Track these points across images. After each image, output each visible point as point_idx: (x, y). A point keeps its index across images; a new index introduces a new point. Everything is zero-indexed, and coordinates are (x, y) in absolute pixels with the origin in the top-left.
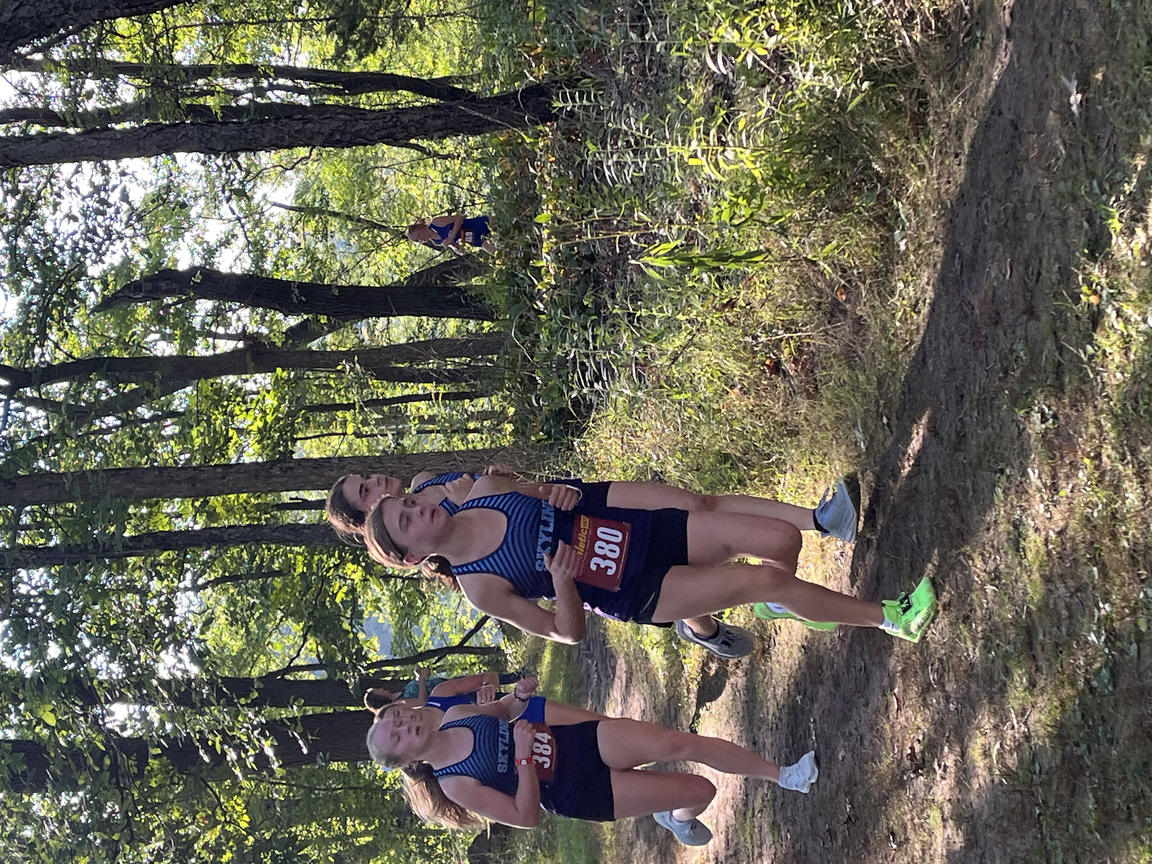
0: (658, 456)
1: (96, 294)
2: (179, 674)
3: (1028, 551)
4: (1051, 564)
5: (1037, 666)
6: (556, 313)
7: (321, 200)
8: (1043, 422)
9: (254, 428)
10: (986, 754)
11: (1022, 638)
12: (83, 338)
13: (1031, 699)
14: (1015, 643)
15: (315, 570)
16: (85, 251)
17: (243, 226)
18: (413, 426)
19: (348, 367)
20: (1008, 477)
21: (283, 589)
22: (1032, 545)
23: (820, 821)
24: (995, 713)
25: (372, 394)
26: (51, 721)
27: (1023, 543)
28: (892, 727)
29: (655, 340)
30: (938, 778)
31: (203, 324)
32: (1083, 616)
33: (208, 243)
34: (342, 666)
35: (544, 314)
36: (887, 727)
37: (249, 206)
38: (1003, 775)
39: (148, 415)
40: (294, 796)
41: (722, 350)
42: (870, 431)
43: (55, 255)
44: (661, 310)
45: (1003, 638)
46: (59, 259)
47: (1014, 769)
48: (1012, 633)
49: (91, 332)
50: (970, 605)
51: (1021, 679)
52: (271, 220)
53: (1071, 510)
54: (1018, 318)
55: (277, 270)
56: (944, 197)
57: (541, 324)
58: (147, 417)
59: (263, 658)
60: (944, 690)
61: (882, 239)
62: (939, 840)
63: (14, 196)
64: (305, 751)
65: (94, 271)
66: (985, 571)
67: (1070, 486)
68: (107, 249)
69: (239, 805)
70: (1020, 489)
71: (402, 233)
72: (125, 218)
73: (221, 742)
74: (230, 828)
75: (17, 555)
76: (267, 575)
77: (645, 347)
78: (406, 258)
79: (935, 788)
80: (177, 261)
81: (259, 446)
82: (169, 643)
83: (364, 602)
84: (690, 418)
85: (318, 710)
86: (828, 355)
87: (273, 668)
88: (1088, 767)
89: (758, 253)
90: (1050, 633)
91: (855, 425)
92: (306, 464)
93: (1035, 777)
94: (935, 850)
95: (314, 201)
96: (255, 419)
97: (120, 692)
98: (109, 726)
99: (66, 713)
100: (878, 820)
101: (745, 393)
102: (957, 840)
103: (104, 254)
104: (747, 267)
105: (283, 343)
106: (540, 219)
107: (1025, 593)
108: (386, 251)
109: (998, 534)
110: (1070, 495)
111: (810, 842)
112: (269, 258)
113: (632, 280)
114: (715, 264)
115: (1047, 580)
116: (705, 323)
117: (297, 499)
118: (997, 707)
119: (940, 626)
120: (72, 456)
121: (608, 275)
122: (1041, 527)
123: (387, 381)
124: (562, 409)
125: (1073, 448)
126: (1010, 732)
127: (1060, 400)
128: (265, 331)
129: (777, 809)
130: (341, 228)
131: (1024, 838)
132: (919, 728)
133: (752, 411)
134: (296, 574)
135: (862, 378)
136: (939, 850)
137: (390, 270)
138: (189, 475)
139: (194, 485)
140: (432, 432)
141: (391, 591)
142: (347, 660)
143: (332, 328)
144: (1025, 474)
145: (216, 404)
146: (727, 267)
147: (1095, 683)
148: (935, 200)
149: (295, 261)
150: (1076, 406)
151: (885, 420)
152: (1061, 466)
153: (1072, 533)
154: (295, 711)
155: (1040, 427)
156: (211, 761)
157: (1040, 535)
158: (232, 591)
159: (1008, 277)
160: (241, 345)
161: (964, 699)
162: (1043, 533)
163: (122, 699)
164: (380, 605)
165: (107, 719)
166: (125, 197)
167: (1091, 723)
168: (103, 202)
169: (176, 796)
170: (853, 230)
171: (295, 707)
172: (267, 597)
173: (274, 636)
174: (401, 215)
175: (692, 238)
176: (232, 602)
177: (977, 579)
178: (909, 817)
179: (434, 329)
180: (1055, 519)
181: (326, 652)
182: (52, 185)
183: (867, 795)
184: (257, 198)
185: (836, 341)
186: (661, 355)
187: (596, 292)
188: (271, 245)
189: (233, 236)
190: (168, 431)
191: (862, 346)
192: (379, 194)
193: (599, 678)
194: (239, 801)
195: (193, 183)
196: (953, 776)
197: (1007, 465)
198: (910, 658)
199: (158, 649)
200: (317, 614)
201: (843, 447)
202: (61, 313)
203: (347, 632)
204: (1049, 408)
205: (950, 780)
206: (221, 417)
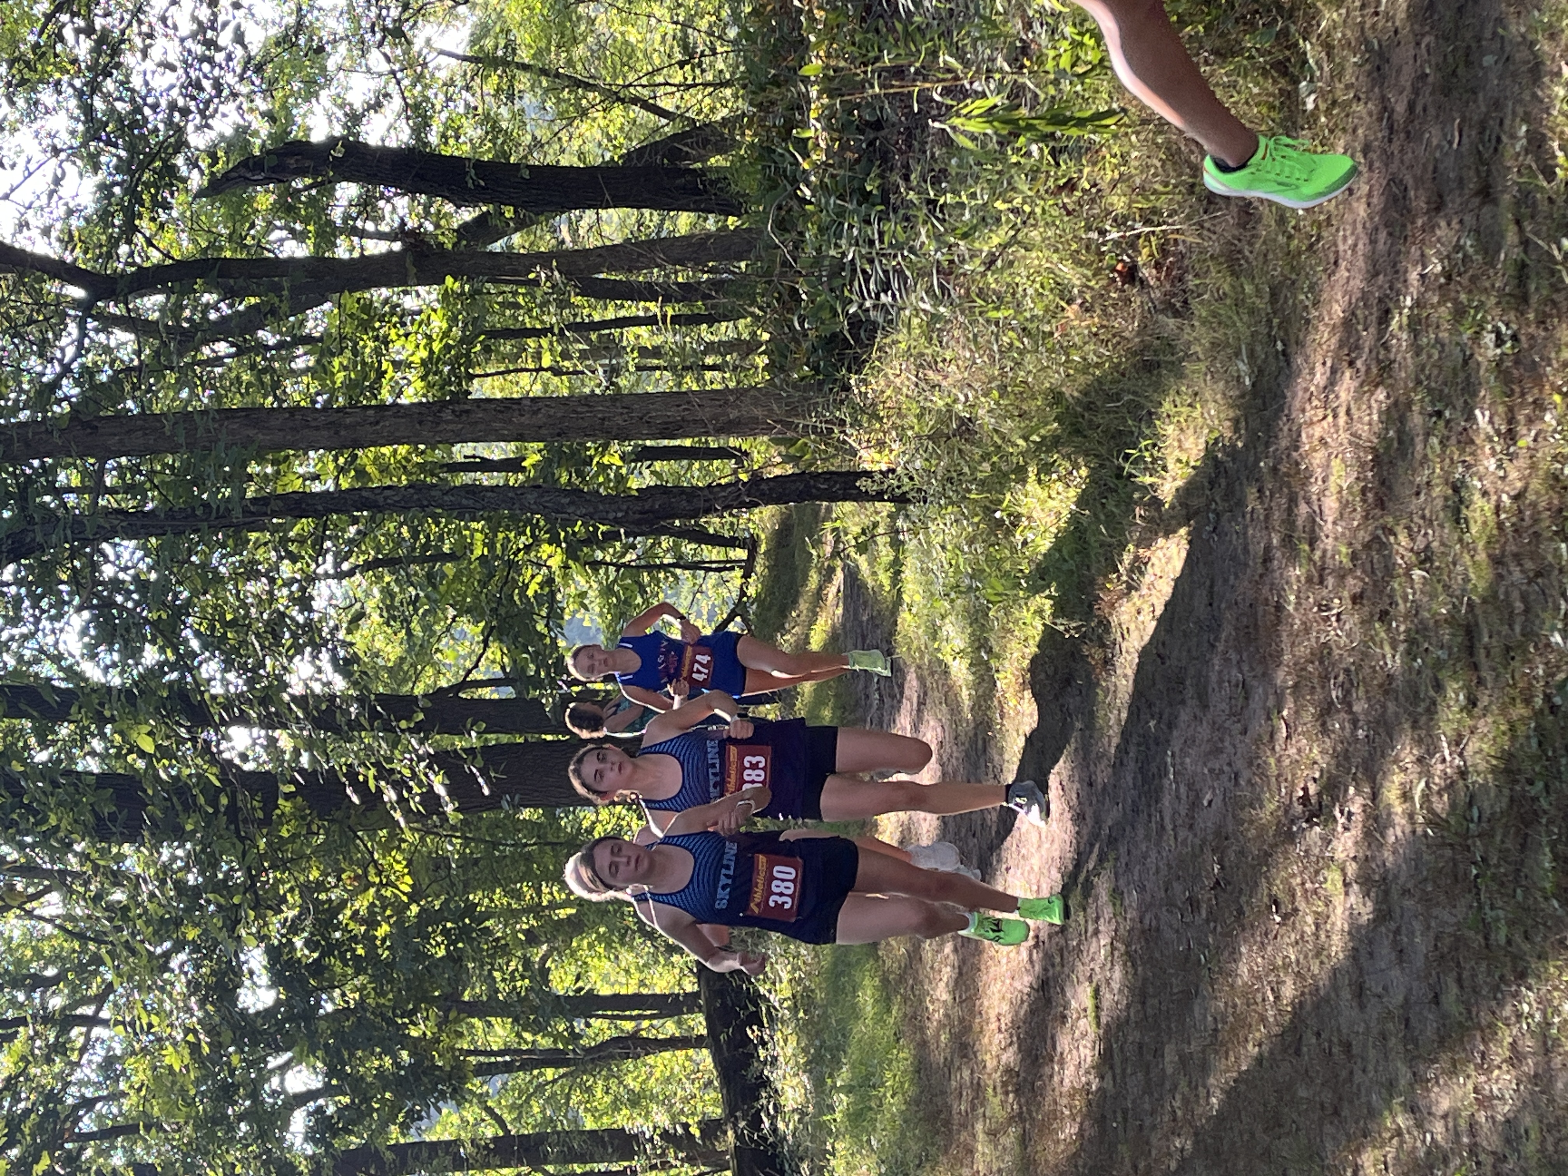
0: (966, 396)
1: (202, 173)
2: (317, 688)
3: (1472, 522)
4: (1503, 540)
5: (1479, 677)
6: (827, 203)
7: (506, 47)
8: (1498, 346)
9: (416, 359)
10: (1406, 796)
11: (1459, 639)
12: (184, 236)
13: (1469, 722)
14: (1450, 648)
15: (499, 552)
16: (185, 112)
17: (398, 83)
18: (631, 360)
19: (543, 275)
20: (1448, 422)
21: (457, 577)
22: (1477, 514)
23: (1177, 887)
24: (1419, 742)
25: (575, 316)
26: (148, 746)
27: (1464, 511)
28: (1279, 761)
29: (965, 236)
30: (1340, 829)
31: (346, 217)
32: (1544, 610)
33: (351, 105)
34: (536, 683)
35: (810, 203)
36: (1272, 761)
37: (406, 53)
38: (1429, 823)
39: (272, 341)
40: (472, 853)
41: (1056, 251)
42: (1259, 362)
43: (146, 120)
44: (973, 196)
45: (1434, 640)
46: (150, 126)
47: (1444, 816)
48: (1446, 634)
49: (195, 226)
50: (1391, 597)
51: (1457, 695)
52: (437, 74)
53: (1533, 467)
54: (1467, 202)
55: (446, 143)
56: (1369, 34)
57: (806, 216)
58: (270, 343)
59: (430, 671)
60: (1350, 711)
61: (1281, 95)
62: (1339, 910)
63: (88, 36)
64: (486, 791)
65: (197, 140)
66: (1412, 550)
67: (1533, 433)
68: (216, 111)
69: (399, 862)
70: (1463, 438)
71: (616, 93)
72: (239, 70)
73: (376, 778)
74: (388, 893)
75: (101, 521)
76: (434, 559)
77: (950, 247)
78: (621, 130)
79: (1335, 843)
80: (310, 129)
81: (422, 384)
82: (305, 645)
83: (566, 595)
84: (1011, 344)
85: (505, 738)
86: (1203, 257)
87: (443, 683)
88: (1545, 812)
89: (1110, 113)
90: (1499, 633)
91: (1238, 354)
92: (487, 406)
93: (1471, 826)
94: (1333, 924)
95: (496, 47)
96: (418, 346)
97: (240, 710)
98: (226, 755)
99: (168, 737)
100: (1256, 885)
101: (1087, 310)
102: (1363, 910)
103: (212, 116)
104: (1094, 133)
105: (454, 245)
106: (807, 71)
107: (1466, 580)
108: (594, 119)
109: (1430, 499)
110: (1532, 445)
111: (1164, 914)
112: (434, 128)
113: (933, 154)
114: (1050, 129)
115: (1497, 561)
116: (1032, 212)
117: (474, 457)
118: (1423, 733)
119: (1347, 627)
120: (171, 394)
121: (900, 150)
122: (1492, 490)
123: (598, 297)
124: (834, 335)
125: (1539, 380)
126: (1440, 767)
127: (1522, 314)
128: (430, 228)
129: (1121, 871)
130: (533, 86)
131: (1455, 907)
132: (1315, 763)
133: (1096, 335)
134: (473, 558)
135: (1248, 289)
136: (1339, 923)
137: (600, 145)
138: (330, 419)
139: (337, 433)
140: (657, 368)
141: (601, 583)
142: (543, 674)
143: (521, 225)
144: (1471, 417)
145: (366, 327)
146: (1067, 133)
147: (1557, 700)
148: (1357, 39)
149: (470, 132)
150: (1543, 322)
151: (1279, 346)
152: (1522, 405)
153: (1534, 498)
154: (474, 739)
155: (1493, 352)
156: (362, 803)
157: (1488, 501)
158: (387, 579)
159: (1455, 146)
160: (397, 246)
161: (1378, 722)
162: (1494, 498)
163: (244, 720)
164: (586, 602)
165: (224, 745)
166: (239, 38)
167: (1550, 754)
168: (210, 44)
169: (317, 850)
170: (1241, 82)
171: (473, 734)
172: (435, 587)
173: (444, 641)
174: (614, 68)
175: (1017, 96)
176: (387, 592)
177: (1400, 561)
178: (1299, 880)
179: (660, 226)
180: (1510, 478)
181: (514, 661)
182: (140, 22)
183: (1242, 853)
184: (418, 44)
185: (1214, 237)
186: (971, 257)
187: (884, 171)
188: (438, 107)
189: (386, 95)
190: (299, 364)
191: (1251, 244)
192: (585, 39)
193: (881, 700)
194: (399, 857)
195: (331, 23)
196: (1360, 825)
197: (1446, 406)
198: (1304, 669)
199: (291, 653)
200: (502, 611)
201: (1221, 384)
202: (154, 197)
203: (543, 636)
204: (1507, 325)
205: (1356, 831)
206: (371, 344)
